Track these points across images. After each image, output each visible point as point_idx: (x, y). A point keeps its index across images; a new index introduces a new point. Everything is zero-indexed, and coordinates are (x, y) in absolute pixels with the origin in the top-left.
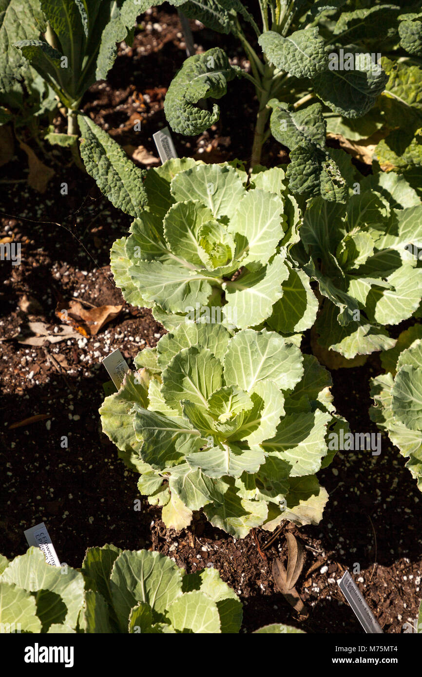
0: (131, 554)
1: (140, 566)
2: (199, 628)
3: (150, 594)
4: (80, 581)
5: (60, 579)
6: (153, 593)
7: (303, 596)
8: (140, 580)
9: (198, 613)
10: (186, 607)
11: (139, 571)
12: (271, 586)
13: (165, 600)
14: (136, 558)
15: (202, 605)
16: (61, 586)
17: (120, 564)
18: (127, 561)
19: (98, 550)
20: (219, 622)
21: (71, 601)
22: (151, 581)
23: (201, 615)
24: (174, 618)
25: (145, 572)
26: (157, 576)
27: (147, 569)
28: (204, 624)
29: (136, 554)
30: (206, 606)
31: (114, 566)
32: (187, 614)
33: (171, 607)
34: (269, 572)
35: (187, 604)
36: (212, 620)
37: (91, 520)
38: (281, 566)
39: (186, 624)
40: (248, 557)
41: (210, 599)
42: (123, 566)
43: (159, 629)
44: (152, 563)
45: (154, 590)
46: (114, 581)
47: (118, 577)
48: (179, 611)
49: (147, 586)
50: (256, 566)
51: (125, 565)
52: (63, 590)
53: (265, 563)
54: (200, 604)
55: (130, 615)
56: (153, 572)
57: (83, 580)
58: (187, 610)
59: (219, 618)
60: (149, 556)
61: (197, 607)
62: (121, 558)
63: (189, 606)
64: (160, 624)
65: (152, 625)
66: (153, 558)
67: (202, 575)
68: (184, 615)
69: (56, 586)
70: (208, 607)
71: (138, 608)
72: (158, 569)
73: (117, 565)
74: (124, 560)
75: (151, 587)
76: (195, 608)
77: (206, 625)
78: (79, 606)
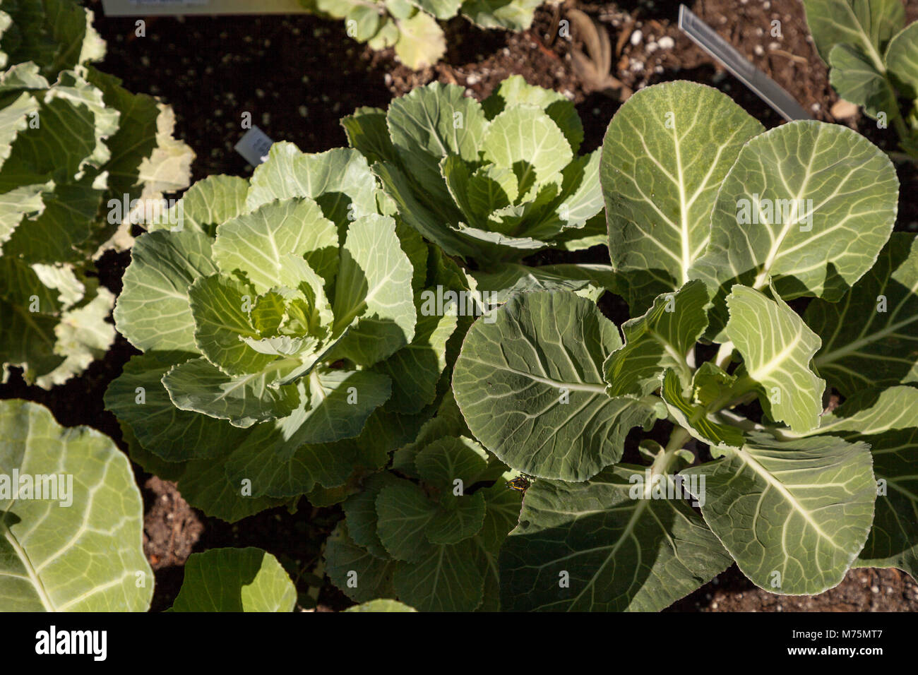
0: (404, 100)
1: (423, 111)
2: (534, 152)
3: (449, 141)
4: (358, 159)
5: (330, 168)
6: (452, 140)
7: (626, 81)
8: (430, 128)
9: (523, 135)
10: (505, 134)
11: (424, 118)
12: (579, 88)
13: (471, 143)
14: (412, 102)
15: (525, 121)
16: (336, 177)
17: (395, 119)
18: (402, 111)
19: (351, 118)
20: (559, 130)
21: (358, 189)
22: (443, 125)
23: (530, 135)
24: (493, 156)
25: (432, 116)
26: (448, 116)
27: (432, 111)
28: (538, 144)
29: (410, 98)
30: (531, 121)
31: (389, 125)
32: (510, 142)
33: (484, 143)
34: (568, 71)
35: (504, 130)
36: (547, 133)
37: (303, 111)
38: (580, 57)
39: (513, 157)
40: (533, 65)
41: (533, 108)
42: (401, 119)
43: (484, 175)
44: (435, 100)
45: (452, 134)
46: (399, 143)
47: (401, 136)
48: (497, 145)
49: (441, 133)
50: (548, 72)
51: (403, 117)
52: (341, 181)
53: (558, 63)
54: (521, 122)
55: (442, 172)
56: (442, 112)
57: (361, 156)
58: (507, 138)
59: (555, 125)
60: (427, 92)
61: (520, 127)
62: (392, 110)
63: (507, 131)
64: (482, 168)
65: (474, 174)
66: (434, 94)
67: (502, 92)
68: (506, 147)
69: (329, 179)
70: (534, 121)
71: (446, 160)
72: (445, 104)
73: (392, 122)
74: (399, 111)
75: (446, 132)
76: (516, 129)
77: (540, 146)
78: (372, 189)
